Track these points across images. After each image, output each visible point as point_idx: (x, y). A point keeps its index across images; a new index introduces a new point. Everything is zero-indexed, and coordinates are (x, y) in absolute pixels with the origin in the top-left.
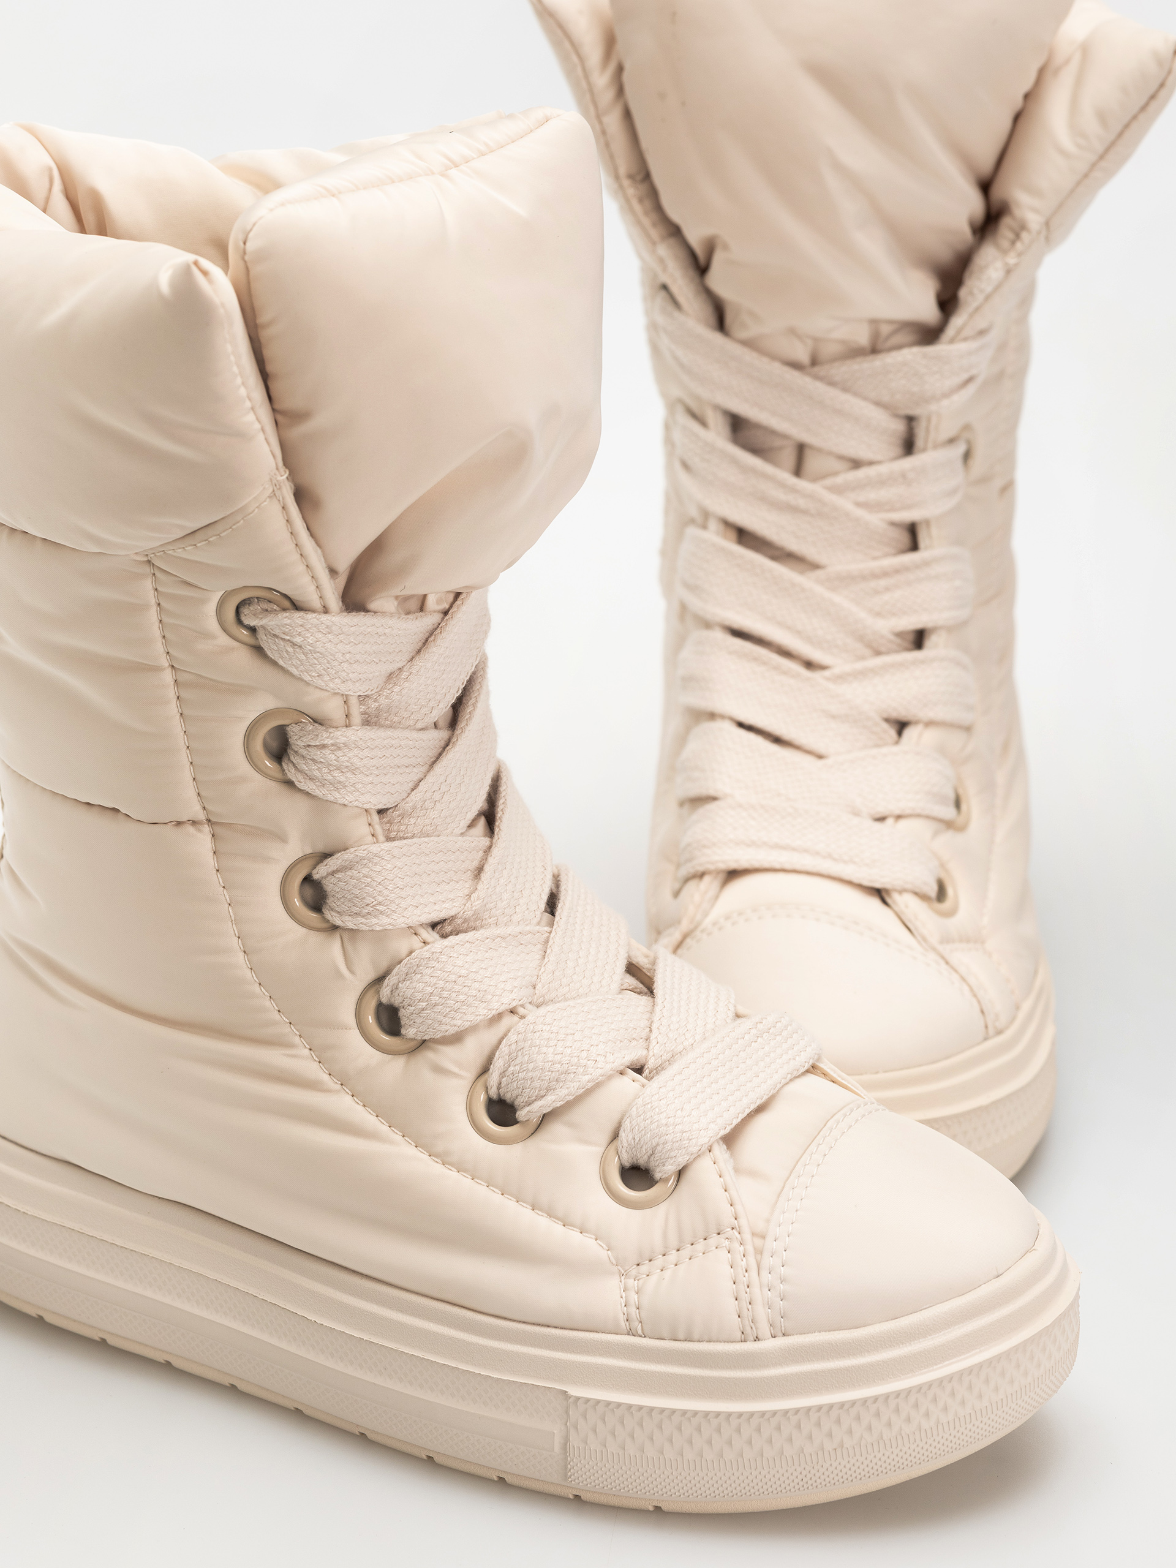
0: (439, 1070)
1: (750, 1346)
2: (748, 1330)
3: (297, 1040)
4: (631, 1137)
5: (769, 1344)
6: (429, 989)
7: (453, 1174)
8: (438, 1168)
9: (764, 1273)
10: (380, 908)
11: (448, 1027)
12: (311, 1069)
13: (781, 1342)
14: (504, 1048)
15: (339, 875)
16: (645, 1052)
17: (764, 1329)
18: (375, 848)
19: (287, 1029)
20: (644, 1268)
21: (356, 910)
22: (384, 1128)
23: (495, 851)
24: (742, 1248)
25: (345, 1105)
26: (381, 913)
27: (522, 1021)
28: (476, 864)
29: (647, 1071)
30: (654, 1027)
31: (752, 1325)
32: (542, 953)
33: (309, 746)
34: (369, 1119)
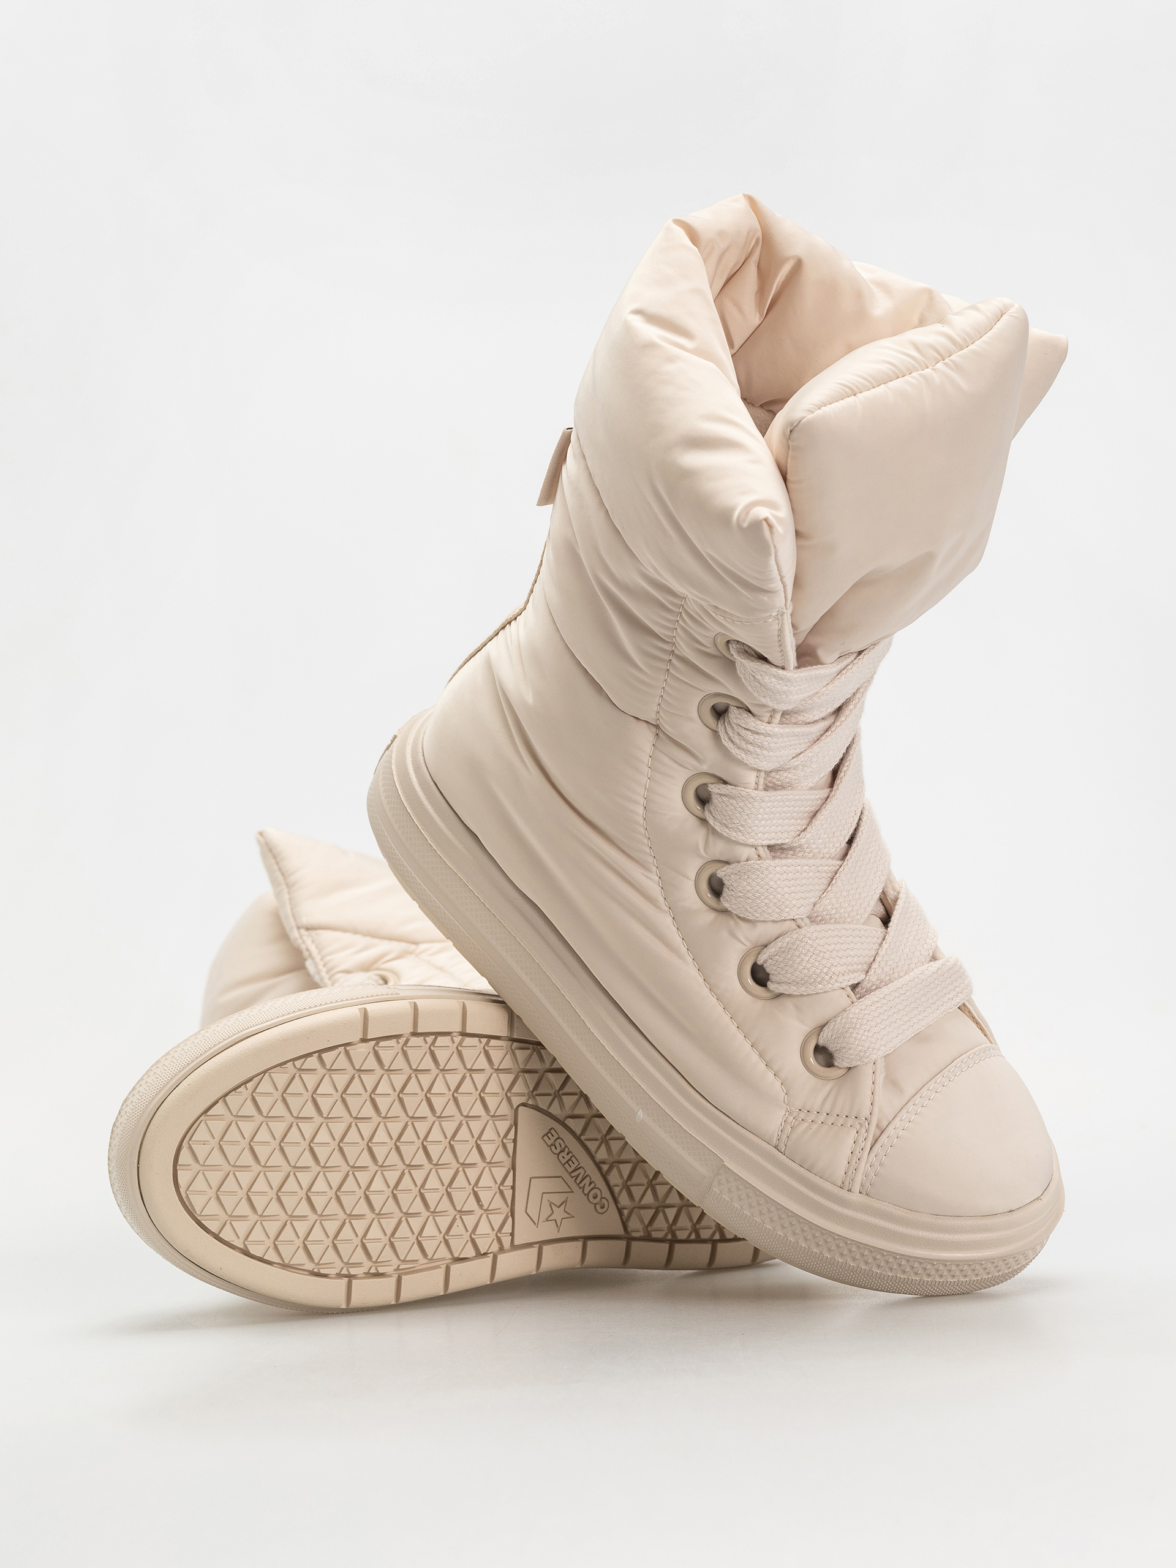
0: (732, 934)
1: (843, 1193)
2: (847, 1183)
3: (654, 869)
4: (830, 1034)
5: (855, 1197)
6: (749, 888)
7: (714, 1000)
8: (706, 991)
9: (873, 1155)
10: (741, 828)
11: (749, 915)
12: (655, 889)
13: (862, 1199)
14: (779, 944)
15: (724, 798)
16: (863, 976)
17: (857, 1187)
18: (754, 793)
19: (651, 859)
20: (802, 1115)
21: (725, 822)
22: (684, 950)
23: (830, 806)
24: (866, 1134)
25: (666, 922)
26: (740, 831)
27: (798, 930)
28: (813, 809)
29: (860, 988)
30: (878, 959)
31: (851, 1182)
32: (829, 880)
33: (739, 725)
34: (676, 939)
